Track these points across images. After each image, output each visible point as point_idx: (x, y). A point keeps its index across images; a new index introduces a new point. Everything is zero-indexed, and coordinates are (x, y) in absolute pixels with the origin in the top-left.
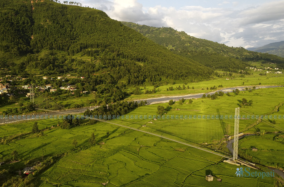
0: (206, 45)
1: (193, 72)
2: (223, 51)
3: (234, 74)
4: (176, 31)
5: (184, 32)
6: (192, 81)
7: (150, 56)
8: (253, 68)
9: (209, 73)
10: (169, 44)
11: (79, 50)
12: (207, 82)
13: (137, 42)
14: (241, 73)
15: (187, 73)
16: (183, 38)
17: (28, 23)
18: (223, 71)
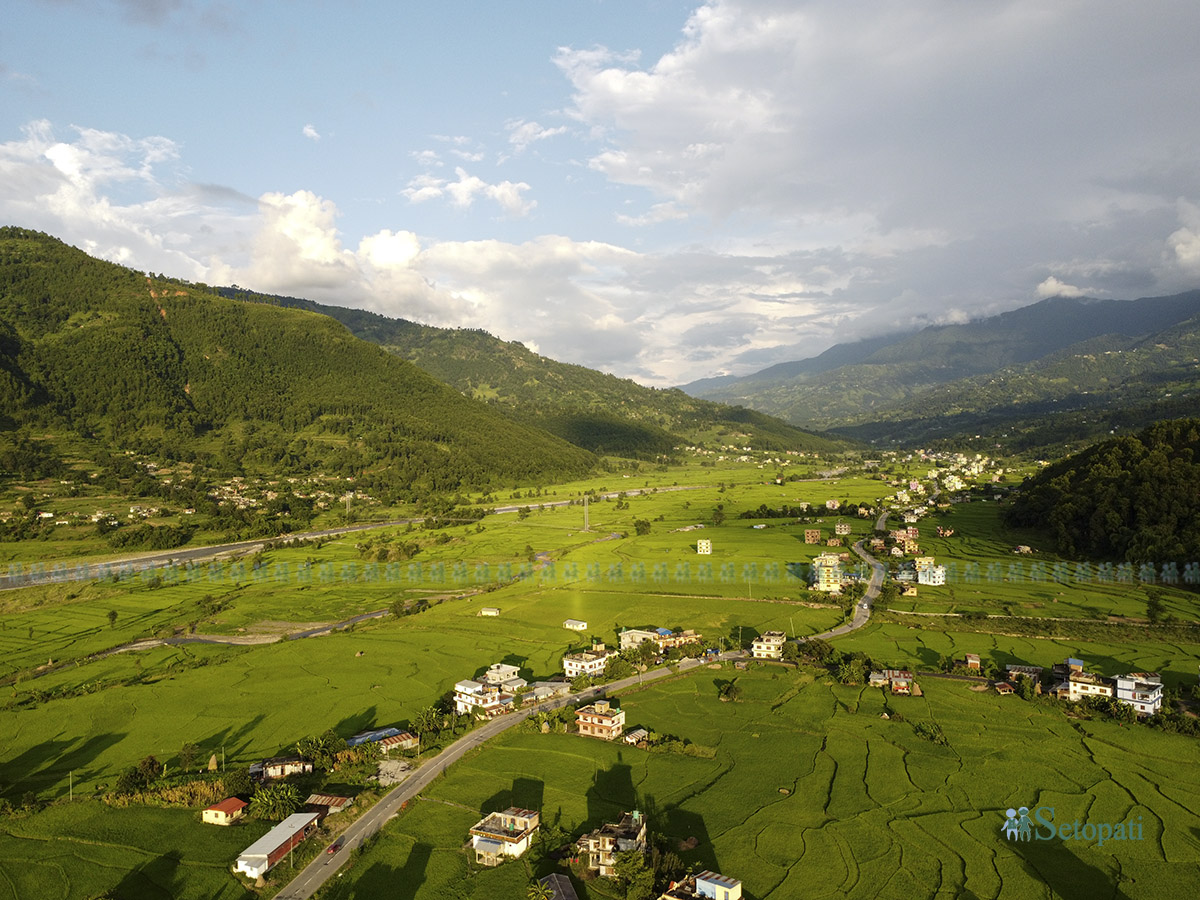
0: (583, 386)
1: (553, 462)
2: (627, 401)
3: (643, 464)
4: (497, 341)
5: (520, 343)
6: (551, 483)
7: (461, 430)
8: (694, 448)
9: (586, 464)
10: (482, 380)
11: (309, 420)
12: (584, 483)
13: (424, 395)
14: (660, 461)
15: (540, 466)
16: (519, 364)
17: (173, 356)
18: (621, 456)
